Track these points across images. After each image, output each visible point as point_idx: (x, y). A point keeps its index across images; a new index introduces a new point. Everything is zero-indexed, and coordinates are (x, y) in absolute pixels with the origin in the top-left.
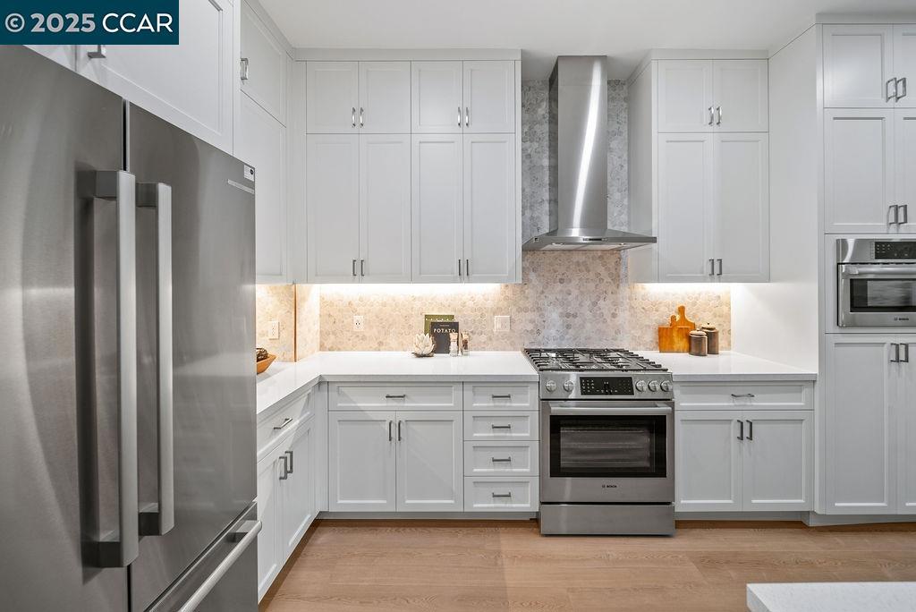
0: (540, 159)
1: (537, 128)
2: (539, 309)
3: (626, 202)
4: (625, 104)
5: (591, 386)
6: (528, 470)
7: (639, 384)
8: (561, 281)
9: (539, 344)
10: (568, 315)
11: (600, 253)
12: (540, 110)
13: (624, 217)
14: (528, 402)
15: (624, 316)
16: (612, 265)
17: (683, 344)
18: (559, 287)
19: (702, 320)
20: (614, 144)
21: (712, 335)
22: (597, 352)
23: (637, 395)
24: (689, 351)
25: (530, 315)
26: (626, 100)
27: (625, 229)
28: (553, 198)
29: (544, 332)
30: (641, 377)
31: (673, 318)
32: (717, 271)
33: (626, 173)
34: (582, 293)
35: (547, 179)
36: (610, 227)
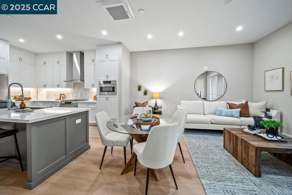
8: (80, 88)
10: (81, 94)
23: (72, 104)
25: (75, 94)
29: (78, 97)
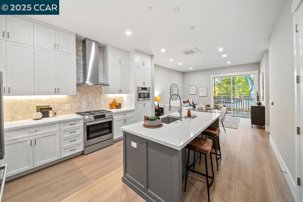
0: (80, 61)
1: (79, 53)
2: (80, 102)
3: (103, 75)
4: (102, 53)
5: (96, 118)
6: (81, 141)
7: (107, 115)
9: (80, 111)
10: (88, 103)
11: (97, 87)
12: (80, 48)
13: (102, 79)
14: (81, 124)
15: (102, 102)
16: (100, 90)
17: (115, 107)
18: (86, 95)
19: (118, 102)
20: (100, 61)
21: (120, 105)
22: (97, 111)
23: (106, 118)
24: (116, 108)
25: (77, 104)
26: (102, 52)
27: (102, 82)
28: (84, 72)
29: (81, 108)
30: (107, 114)
31: (113, 102)
32: (121, 92)
33: (102, 69)
34: (92, 97)
35: (82, 67)
36: (99, 81)
